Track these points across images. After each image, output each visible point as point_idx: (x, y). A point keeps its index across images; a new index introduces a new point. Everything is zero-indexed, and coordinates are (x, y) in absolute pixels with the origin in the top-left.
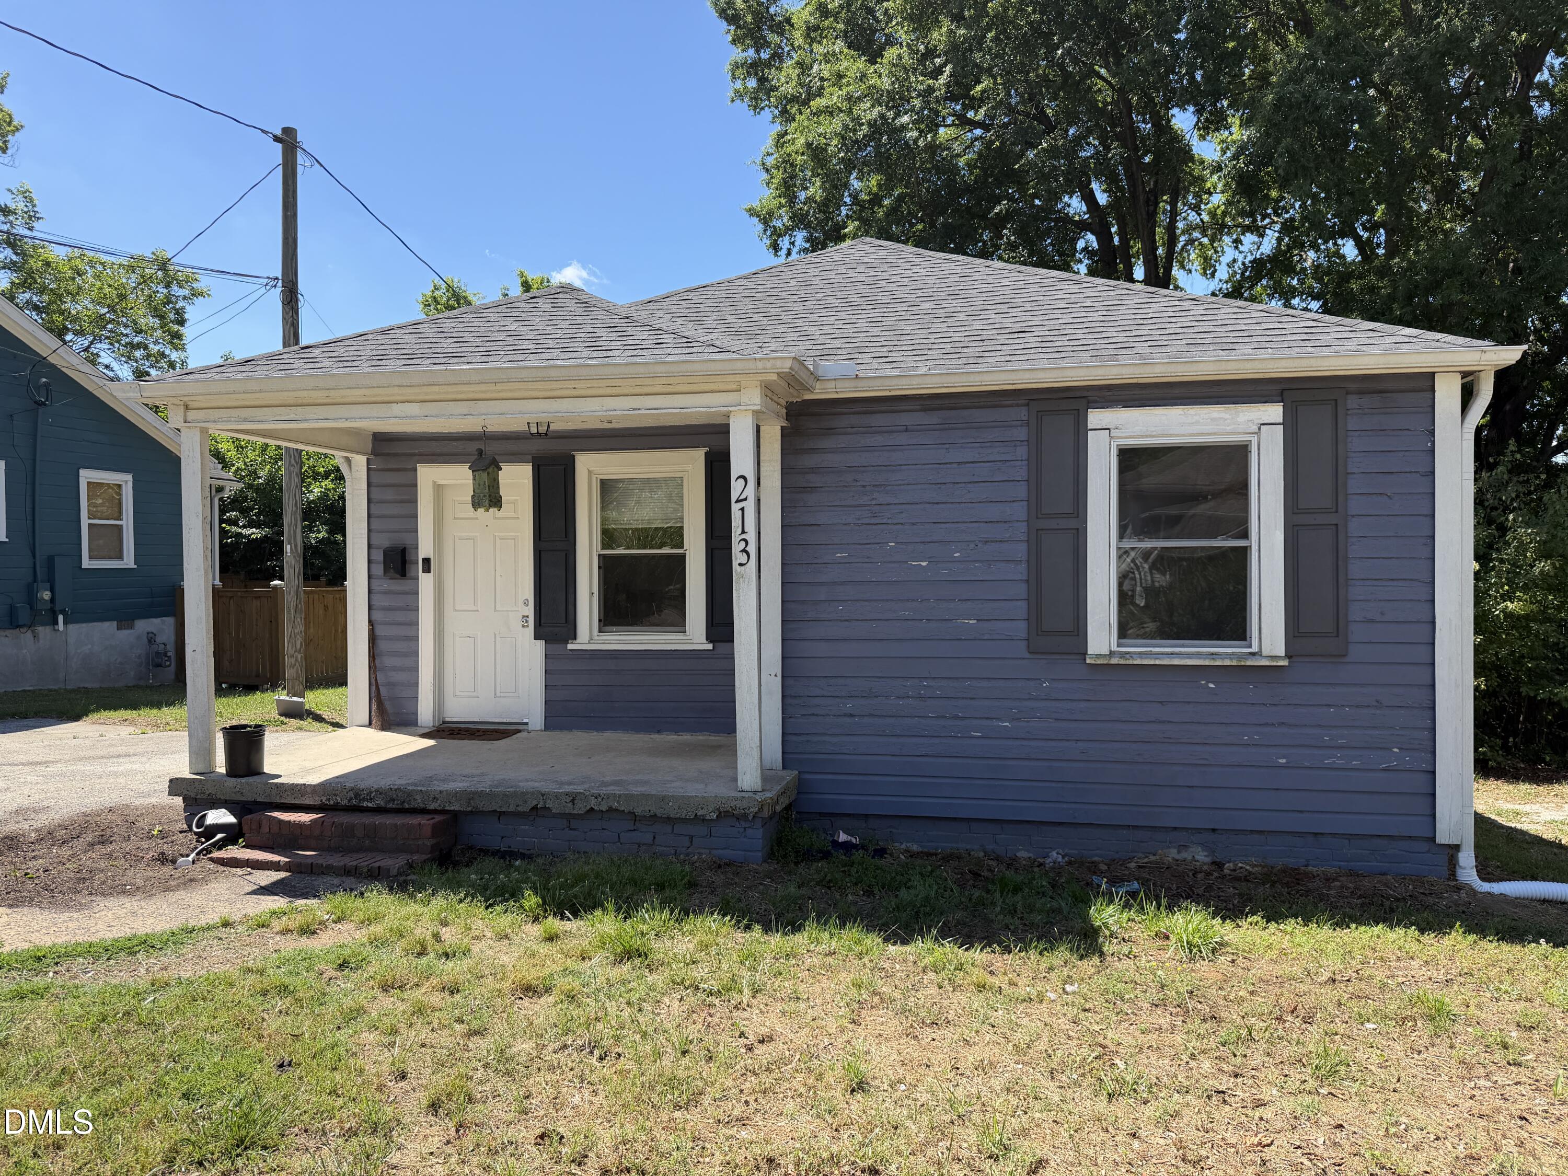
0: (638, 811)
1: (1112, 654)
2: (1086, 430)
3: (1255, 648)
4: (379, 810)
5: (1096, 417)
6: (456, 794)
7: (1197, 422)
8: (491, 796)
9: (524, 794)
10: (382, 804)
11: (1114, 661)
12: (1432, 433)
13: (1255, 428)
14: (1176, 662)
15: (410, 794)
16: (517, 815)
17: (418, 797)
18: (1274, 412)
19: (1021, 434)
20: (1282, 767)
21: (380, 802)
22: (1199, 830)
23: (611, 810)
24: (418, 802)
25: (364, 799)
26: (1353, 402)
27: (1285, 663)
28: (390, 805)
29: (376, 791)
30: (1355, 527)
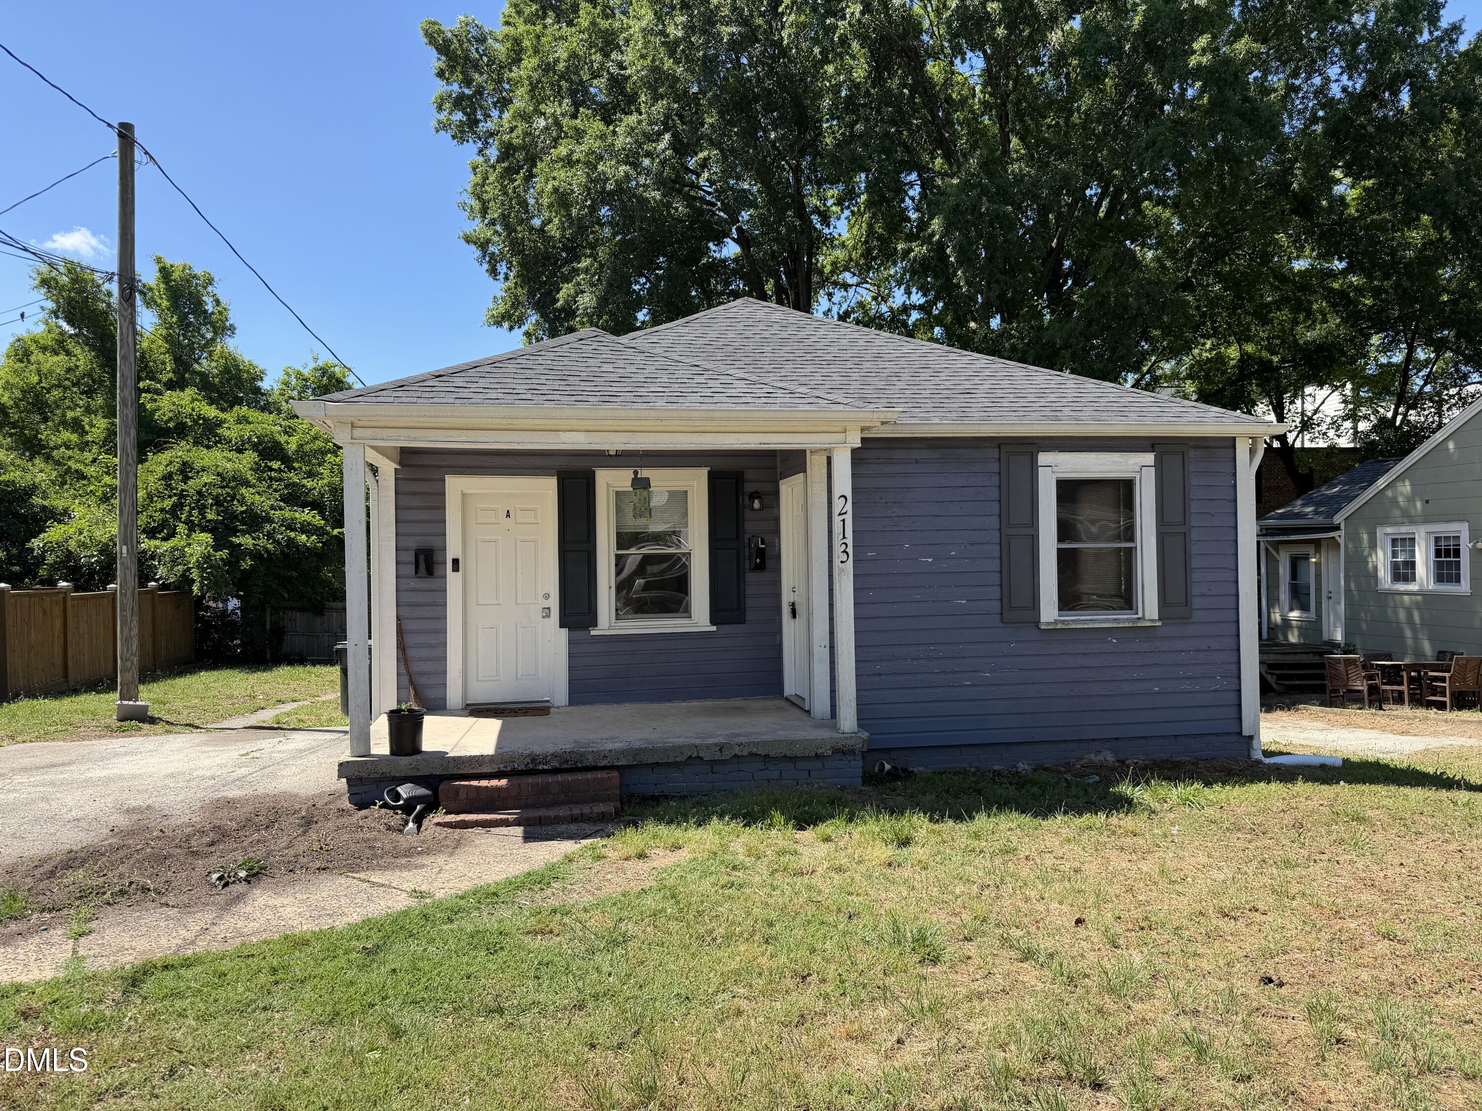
0: (772, 754)
1: (1056, 622)
2: (1037, 467)
3: (1140, 615)
4: (555, 771)
5: (1044, 458)
6: (623, 752)
7: (1104, 464)
8: (655, 750)
9: (680, 747)
10: (557, 765)
11: (1059, 626)
12: (1235, 474)
13: (1138, 469)
14: (1097, 625)
15: (582, 755)
16: (675, 765)
17: (590, 757)
18: (1149, 458)
19: (995, 467)
20: (1158, 693)
21: (555, 764)
22: (1108, 740)
23: (751, 754)
24: (590, 761)
25: (540, 763)
26: (1192, 453)
27: (1159, 624)
28: (565, 766)
29: (552, 755)
30: (1195, 535)
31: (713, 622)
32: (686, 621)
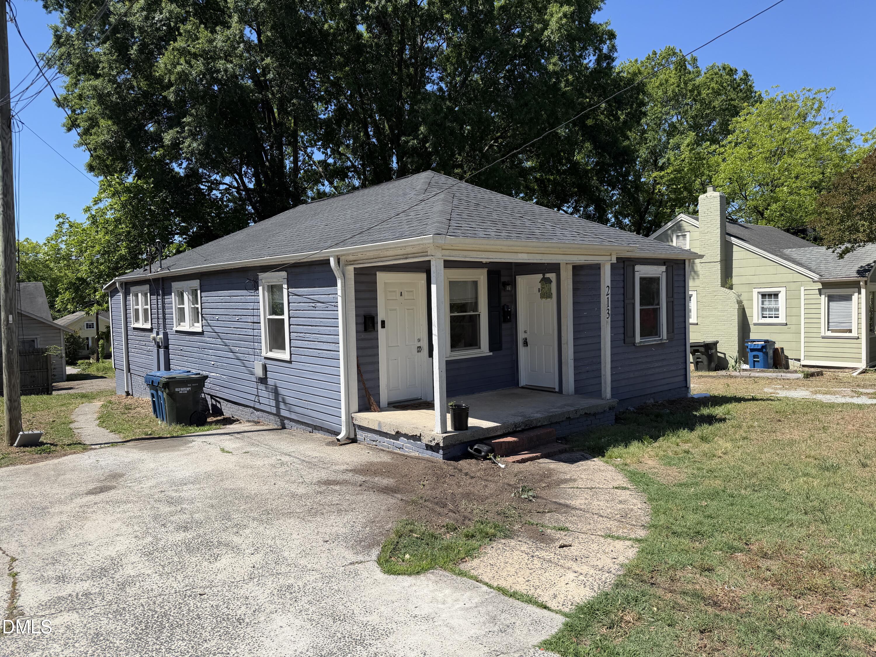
2: (635, 272)
3: (662, 338)
4: (523, 431)
6: (545, 418)
7: (652, 271)
8: (556, 416)
9: (564, 413)
10: (524, 427)
11: (640, 344)
12: (685, 276)
13: (661, 273)
14: (651, 343)
19: (622, 272)
20: (665, 371)
22: (652, 394)
23: (585, 414)
25: (517, 427)
26: (674, 266)
27: (667, 341)
29: (522, 422)
30: (675, 302)
31: (491, 350)
32: (478, 350)
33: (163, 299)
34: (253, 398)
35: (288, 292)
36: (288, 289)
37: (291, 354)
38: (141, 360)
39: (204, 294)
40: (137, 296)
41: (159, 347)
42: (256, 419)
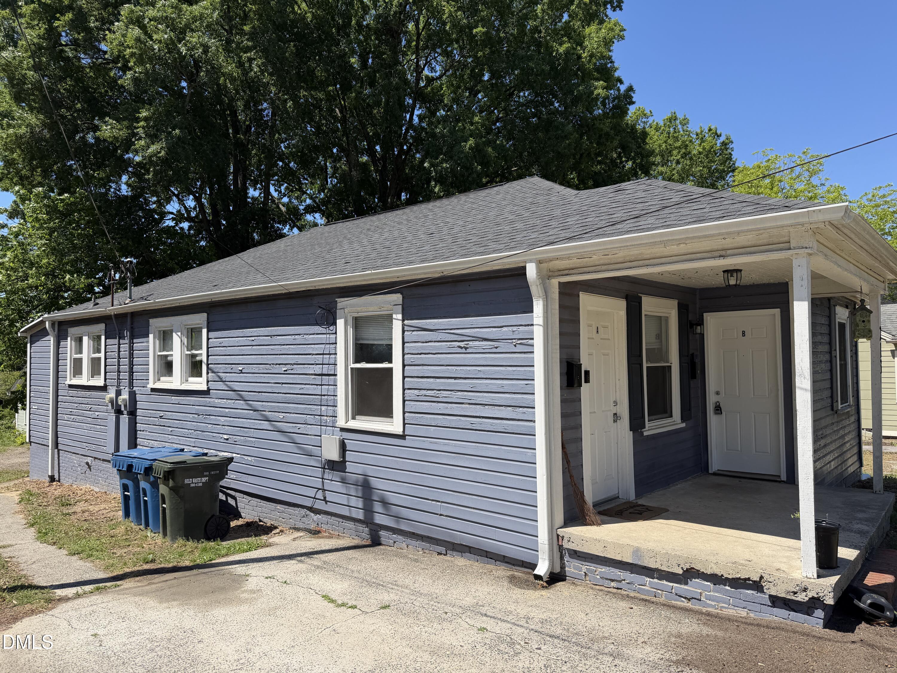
31: (683, 419)
32: (669, 420)
33: (131, 344)
34: (311, 492)
35: (403, 325)
36: (403, 320)
37: (404, 424)
38: (79, 432)
39: (212, 334)
40: (80, 340)
41: (119, 412)
42: (313, 527)
